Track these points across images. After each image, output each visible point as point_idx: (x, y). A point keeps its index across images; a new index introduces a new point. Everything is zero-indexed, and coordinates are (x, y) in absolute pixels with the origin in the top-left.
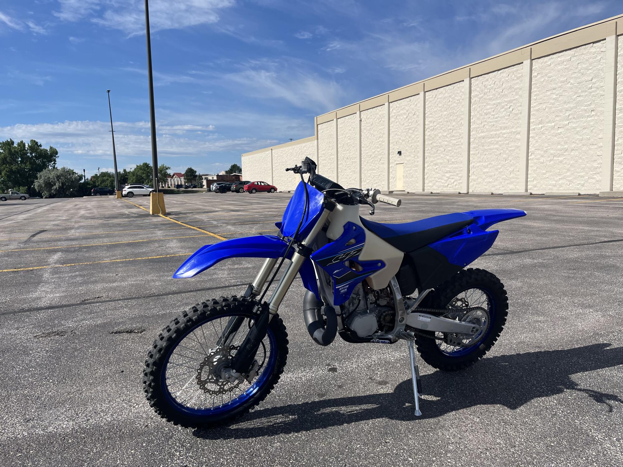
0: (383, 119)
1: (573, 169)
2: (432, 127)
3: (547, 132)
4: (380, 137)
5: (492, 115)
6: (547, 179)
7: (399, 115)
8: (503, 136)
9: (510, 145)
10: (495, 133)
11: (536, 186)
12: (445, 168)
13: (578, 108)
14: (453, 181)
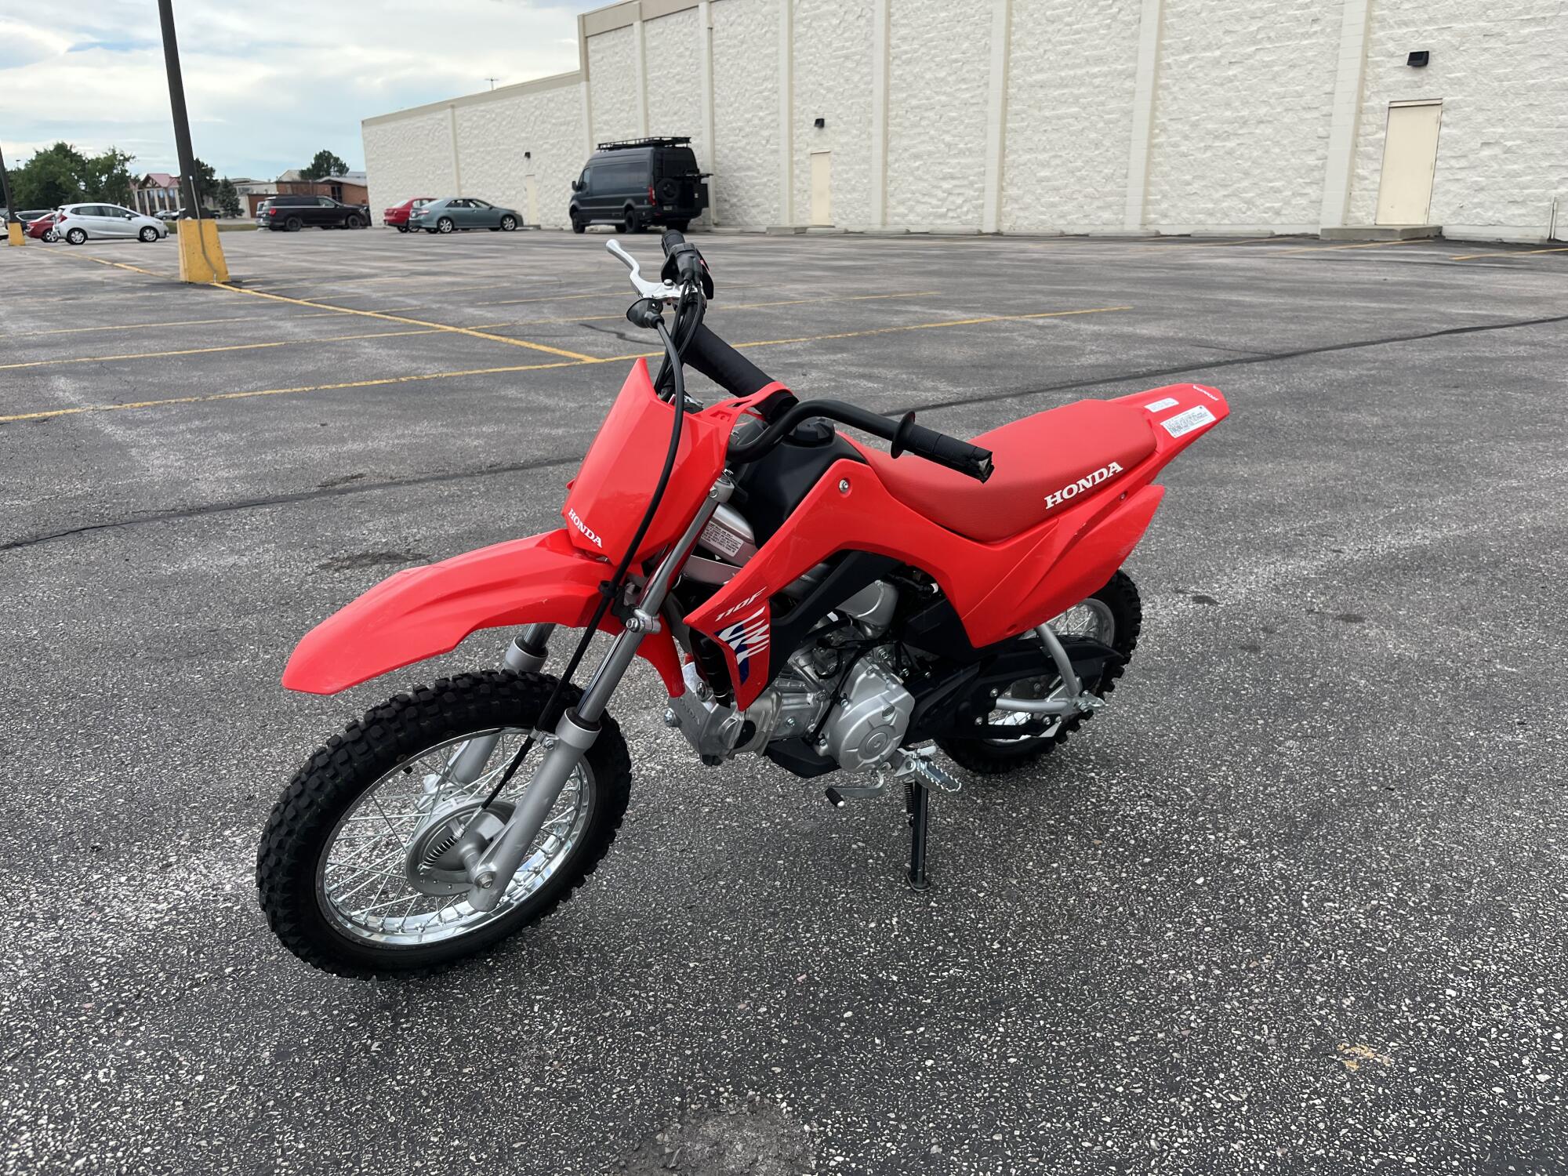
0: (773, 28)
1: (1257, 172)
2: (906, 52)
3: (1201, 75)
4: (766, 79)
5: (1068, 24)
6: (1194, 198)
7: (816, 18)
8: (1091, 83)
9: (1108, 108)
10: (1072, 73)
11: (1165, 216)
12: (942, 167)
13: (1281, 12)
14: (959, 201)
